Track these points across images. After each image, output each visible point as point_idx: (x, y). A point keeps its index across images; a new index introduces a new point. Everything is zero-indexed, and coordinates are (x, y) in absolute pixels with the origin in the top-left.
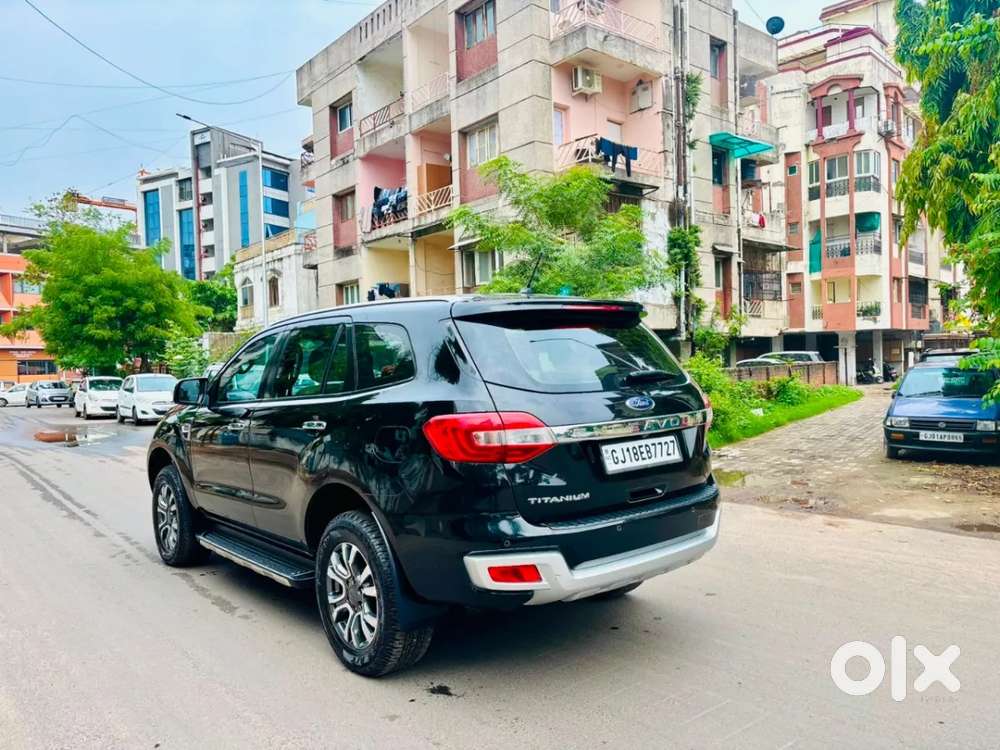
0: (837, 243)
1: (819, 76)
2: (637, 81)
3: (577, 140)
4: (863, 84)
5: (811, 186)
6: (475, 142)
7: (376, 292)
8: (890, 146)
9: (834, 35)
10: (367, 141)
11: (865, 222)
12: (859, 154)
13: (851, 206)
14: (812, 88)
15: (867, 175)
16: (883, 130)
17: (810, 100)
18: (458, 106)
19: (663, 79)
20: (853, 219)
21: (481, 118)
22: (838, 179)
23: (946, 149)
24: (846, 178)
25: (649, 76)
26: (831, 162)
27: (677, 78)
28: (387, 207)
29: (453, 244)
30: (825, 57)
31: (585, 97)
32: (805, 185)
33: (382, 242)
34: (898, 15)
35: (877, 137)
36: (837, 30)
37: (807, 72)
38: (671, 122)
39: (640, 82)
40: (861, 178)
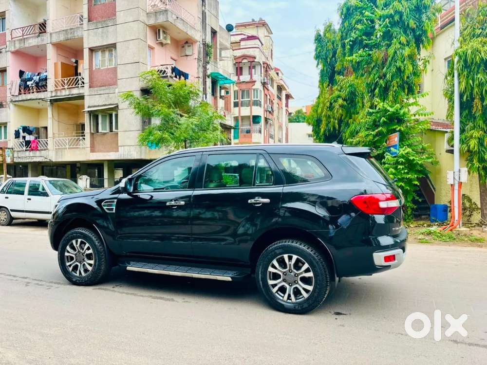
0: (244, 127)
1: (238, 53)
2: (186, 41)
3: (162, 65)
4: (256, 60)
5: (235, 101)
6: (99, 56)
7: (21, 131)
8: (265, 88)
9: (243, 37)
10: (17, 43)
11: (256, 119)
12: (254, 90)
13: (251, 113)
14: (236, 58)
15: (257, 99)
16: (263, 81)
17: (235, 63)
18: (89, 35)
19: (198, 43)
20: (251, 117)
21: (105, 44)
22: (245, 100)
23: (339, 97)
24: (249, 99)
25: (192, 40)
26: (243, 91)
27: (203, 44)
28: (32, 82)
29: (84, 109)
30: (240, 45)
31: (162, 44)
32: (232, 100)
33: (26, 102)
34: (316, 40)
35: (261, 84)
36: (245, 35)
37: (233, 50)
38: (201, 63)
39: (187, 42)
40: (255, 101)
